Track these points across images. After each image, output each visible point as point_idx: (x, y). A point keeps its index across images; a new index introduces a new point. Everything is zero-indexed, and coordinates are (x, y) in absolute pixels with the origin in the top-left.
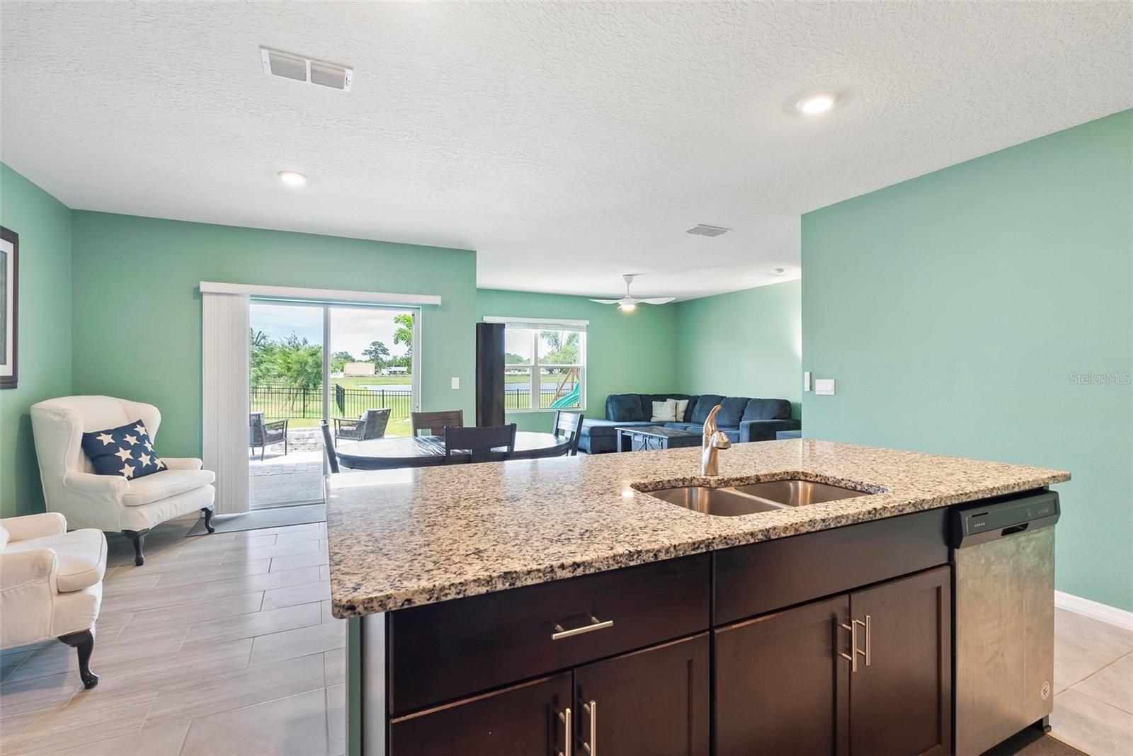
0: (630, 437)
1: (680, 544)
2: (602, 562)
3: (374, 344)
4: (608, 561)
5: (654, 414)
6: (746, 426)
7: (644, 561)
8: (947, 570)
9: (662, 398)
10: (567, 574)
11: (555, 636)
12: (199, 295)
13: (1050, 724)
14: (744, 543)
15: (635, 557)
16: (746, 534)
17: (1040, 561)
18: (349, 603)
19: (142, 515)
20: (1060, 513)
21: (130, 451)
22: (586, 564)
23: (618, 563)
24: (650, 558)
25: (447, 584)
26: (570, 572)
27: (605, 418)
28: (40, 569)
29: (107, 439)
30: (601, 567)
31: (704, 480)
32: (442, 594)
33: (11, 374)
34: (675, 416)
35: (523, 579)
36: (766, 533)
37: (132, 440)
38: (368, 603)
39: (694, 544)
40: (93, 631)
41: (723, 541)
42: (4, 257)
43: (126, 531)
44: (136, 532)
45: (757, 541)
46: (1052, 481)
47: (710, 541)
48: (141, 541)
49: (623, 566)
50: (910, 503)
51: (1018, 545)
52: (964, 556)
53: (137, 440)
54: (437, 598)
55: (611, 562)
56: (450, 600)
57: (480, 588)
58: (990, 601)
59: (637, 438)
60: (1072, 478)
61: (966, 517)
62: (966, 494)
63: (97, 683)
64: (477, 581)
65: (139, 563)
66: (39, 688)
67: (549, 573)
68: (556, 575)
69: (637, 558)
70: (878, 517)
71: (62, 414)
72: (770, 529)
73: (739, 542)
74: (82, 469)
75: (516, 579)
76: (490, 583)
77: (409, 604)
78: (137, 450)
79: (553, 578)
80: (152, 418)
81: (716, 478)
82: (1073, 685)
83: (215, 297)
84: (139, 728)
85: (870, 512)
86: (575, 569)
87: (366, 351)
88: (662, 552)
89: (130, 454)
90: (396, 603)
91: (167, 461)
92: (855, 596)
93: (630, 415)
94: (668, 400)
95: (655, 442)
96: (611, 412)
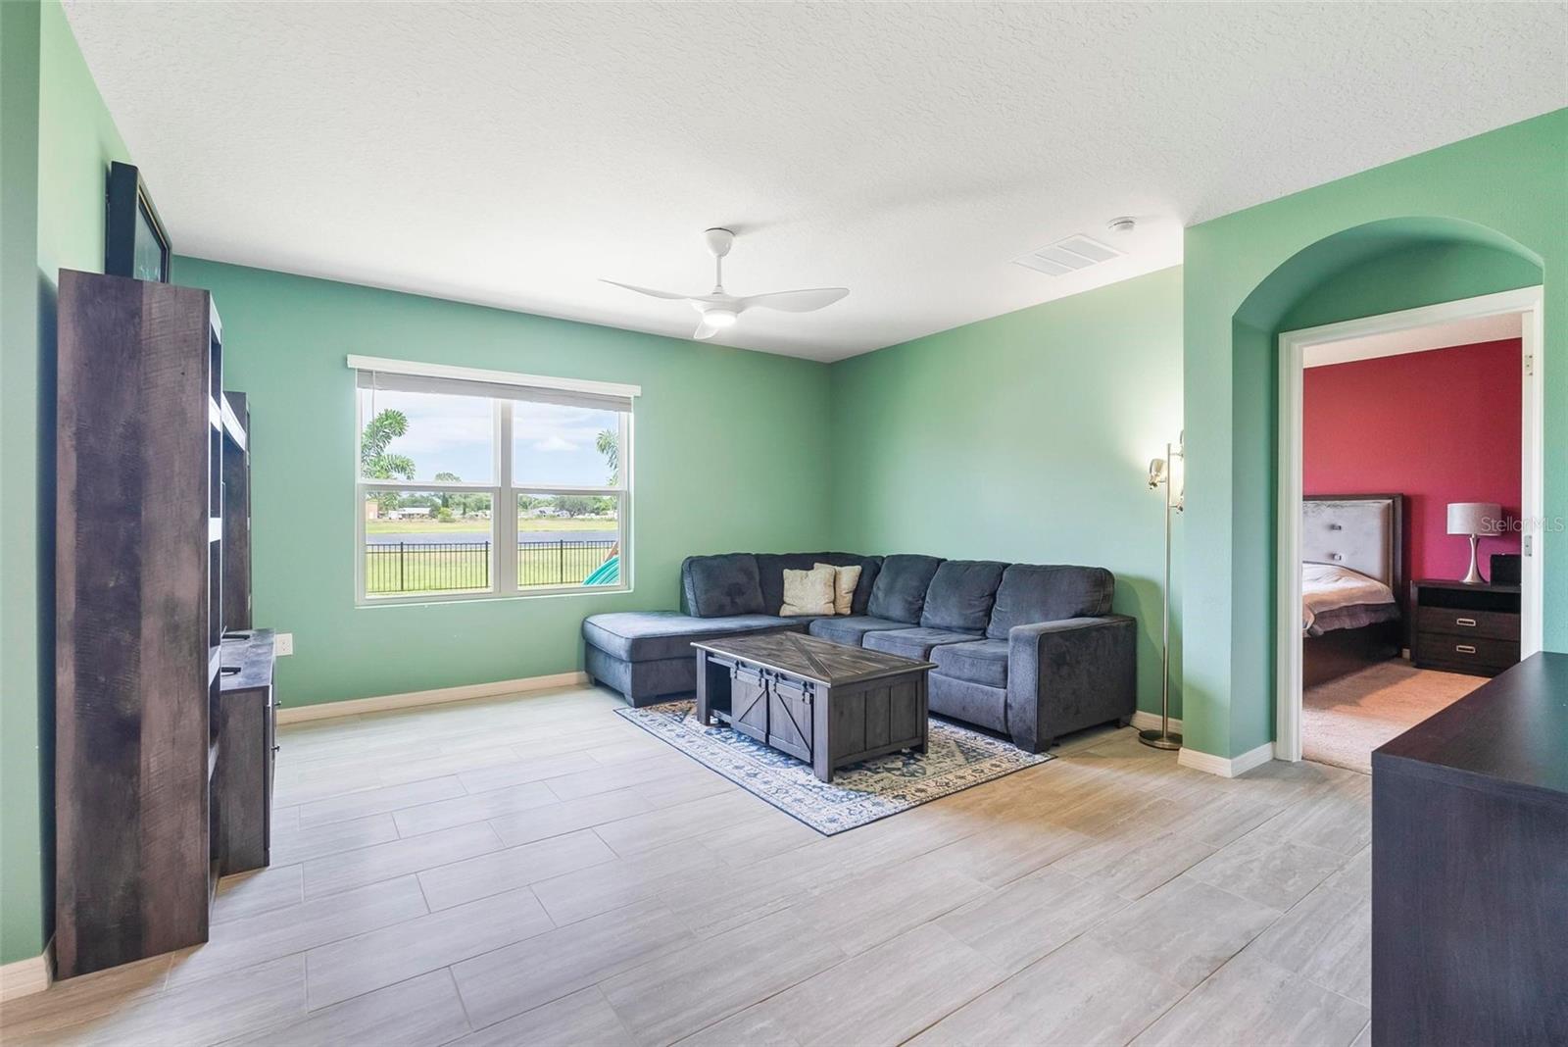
0: (729, 669)
5: (786, 599)
6: (1028, 641)
9: (804, 562)
27: (678, 609)
59: (744, 676)
93: (733, 602)
94: (816, 565)
95: (792, 692)
96: (690, 595)
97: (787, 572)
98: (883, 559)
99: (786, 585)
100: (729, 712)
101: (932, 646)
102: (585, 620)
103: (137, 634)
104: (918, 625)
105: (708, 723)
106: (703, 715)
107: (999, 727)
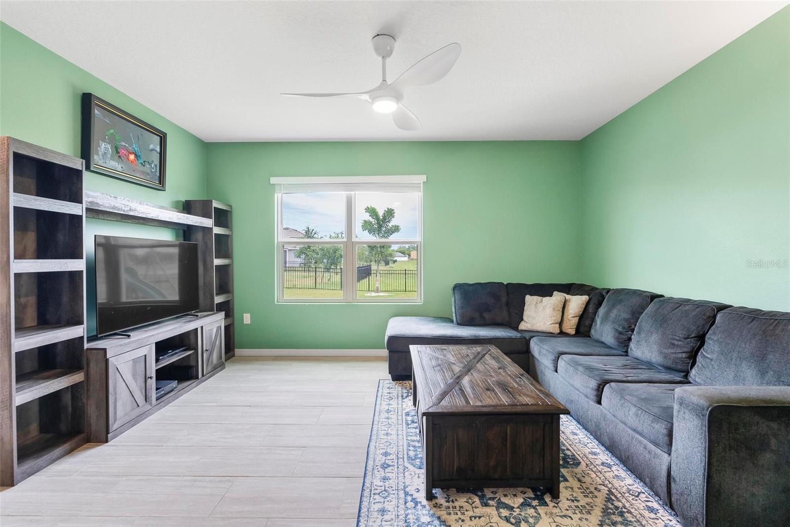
5: (525, 318)
34: (561, 324)
93: (481, 316)
97: (529, 298)
98: (608, 291)
99: (526, 307)
101: (607, 382)
104: (626, 353)
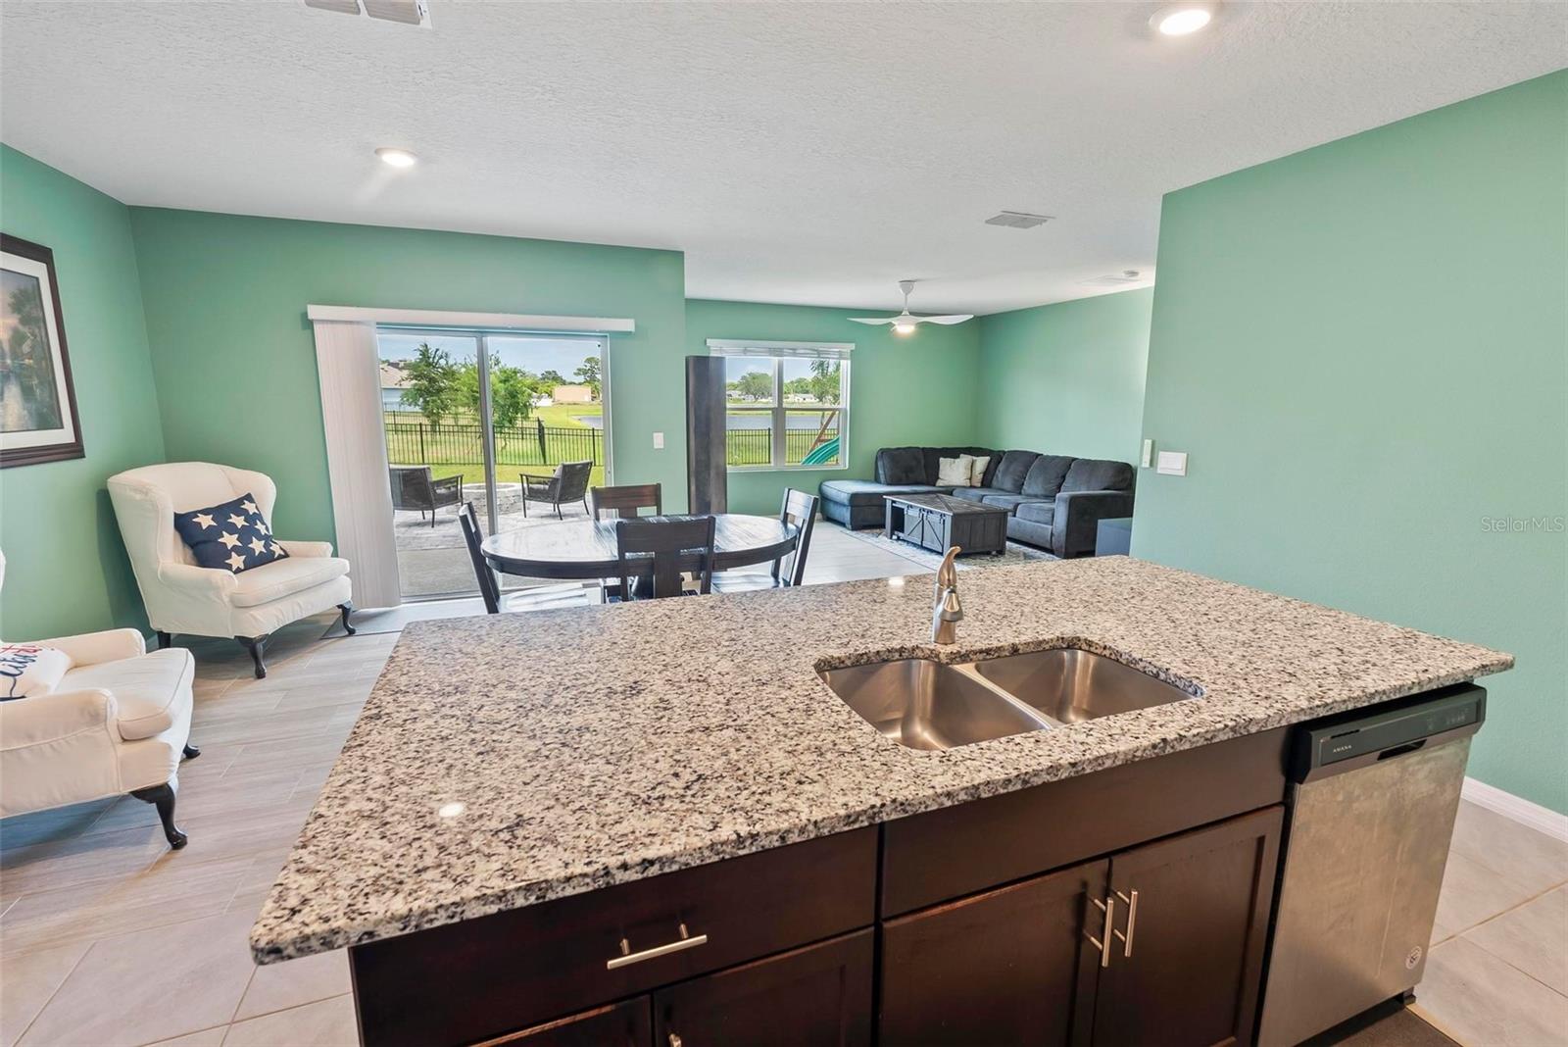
0: (903, 509)
1: (824, 819)
2: (691, 855)
3: (589, 360)
4: (702, 853)
5: (940, 476)
6: (1069, 501)
7: (763, 847)
8: (1279, 812)
9: (953, 453)
10: (633, 876)
11: (612, 963)
12: (309, 324)
13: (1414, 994)
14: (935, 807)
15: (747, 843)
16: (939, 796)
17: (1438, 789)
18: (270, 945)
19: (255, 618)
20: (1484, 719)
21: (237, 536)
22: (664, 860)
23: (718, 854)
24: (775, 842)
25: (432, 906)
26: (637, 873)
27: (873, 478)
28: (91, 716)
29: (206, 521)
30: (689, 861)
31: (932, 651)
32: (425, 919)
33: (73, 441)
34: (970, 479)
35: (559, 889)
36: (973, 791)
37: (239, 521)
38: (302, 942)
39: (849, 816)
40: (174, 784)
41: (899, 809)
42: (35, 282)
43: (239, 637)
44: (251, 639)
45: (956, 803)
46: (1479, 673)
47: (876, 810)
48: (258, 650)
49: (727, 857)
50: (1226, 726)
51: (1404, 770)
52: (1312, 795)
53: (245, 521)
54: (416, 926)
55: (707, 853)
56: (438, 928)
57: (487, 907)
58: (1343, 851)
59: (911, 512)
60: (1515, 666)
61: (1320, 739)
62: (1327, 705)
63: (186, 843)
64: (482, 899)
65: (260, 675)
66: (121, 845)
67: (602, 876)
68: (614, 878)
69: (752, 843)
70: (1169, 750)
71: (143, 490)
72: (979, 784)
73: (926, 807)
74: (181, 560)
75: (547, 890)
76: (504, 899)
77: (369, 938)
78: (247, 534)
79: (608, 883)
80: (264, 491)
81: (949, 649)
82: (1464, 931)
83: (330, 326)
84: (223, 908)
85: (1154, 746)
86: (647, 868)
87: (579, 370)
88: (793, 832)
89: (238, 539)
90: (348, 938)
91: (288, 545)
92: (1116, 860)
93: (907, 476)
94: (962, 455)
95: (934, 518)
96: (881, 472)
97: (941, 459)
98: (1004, 452)
99: (941, 467)
100: (902, 531)
101: (1019, 504)
102: (821, 484)
103: (709, 474)
104: (1020, 494)
105: (891, 538)
106: (889, 535)
107: (1048, 546)
